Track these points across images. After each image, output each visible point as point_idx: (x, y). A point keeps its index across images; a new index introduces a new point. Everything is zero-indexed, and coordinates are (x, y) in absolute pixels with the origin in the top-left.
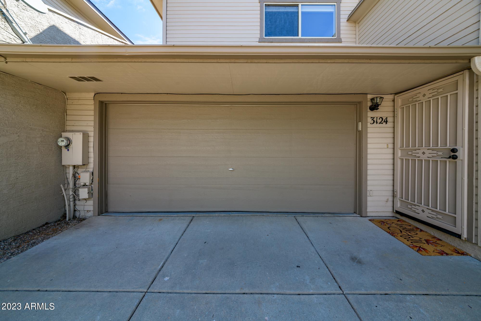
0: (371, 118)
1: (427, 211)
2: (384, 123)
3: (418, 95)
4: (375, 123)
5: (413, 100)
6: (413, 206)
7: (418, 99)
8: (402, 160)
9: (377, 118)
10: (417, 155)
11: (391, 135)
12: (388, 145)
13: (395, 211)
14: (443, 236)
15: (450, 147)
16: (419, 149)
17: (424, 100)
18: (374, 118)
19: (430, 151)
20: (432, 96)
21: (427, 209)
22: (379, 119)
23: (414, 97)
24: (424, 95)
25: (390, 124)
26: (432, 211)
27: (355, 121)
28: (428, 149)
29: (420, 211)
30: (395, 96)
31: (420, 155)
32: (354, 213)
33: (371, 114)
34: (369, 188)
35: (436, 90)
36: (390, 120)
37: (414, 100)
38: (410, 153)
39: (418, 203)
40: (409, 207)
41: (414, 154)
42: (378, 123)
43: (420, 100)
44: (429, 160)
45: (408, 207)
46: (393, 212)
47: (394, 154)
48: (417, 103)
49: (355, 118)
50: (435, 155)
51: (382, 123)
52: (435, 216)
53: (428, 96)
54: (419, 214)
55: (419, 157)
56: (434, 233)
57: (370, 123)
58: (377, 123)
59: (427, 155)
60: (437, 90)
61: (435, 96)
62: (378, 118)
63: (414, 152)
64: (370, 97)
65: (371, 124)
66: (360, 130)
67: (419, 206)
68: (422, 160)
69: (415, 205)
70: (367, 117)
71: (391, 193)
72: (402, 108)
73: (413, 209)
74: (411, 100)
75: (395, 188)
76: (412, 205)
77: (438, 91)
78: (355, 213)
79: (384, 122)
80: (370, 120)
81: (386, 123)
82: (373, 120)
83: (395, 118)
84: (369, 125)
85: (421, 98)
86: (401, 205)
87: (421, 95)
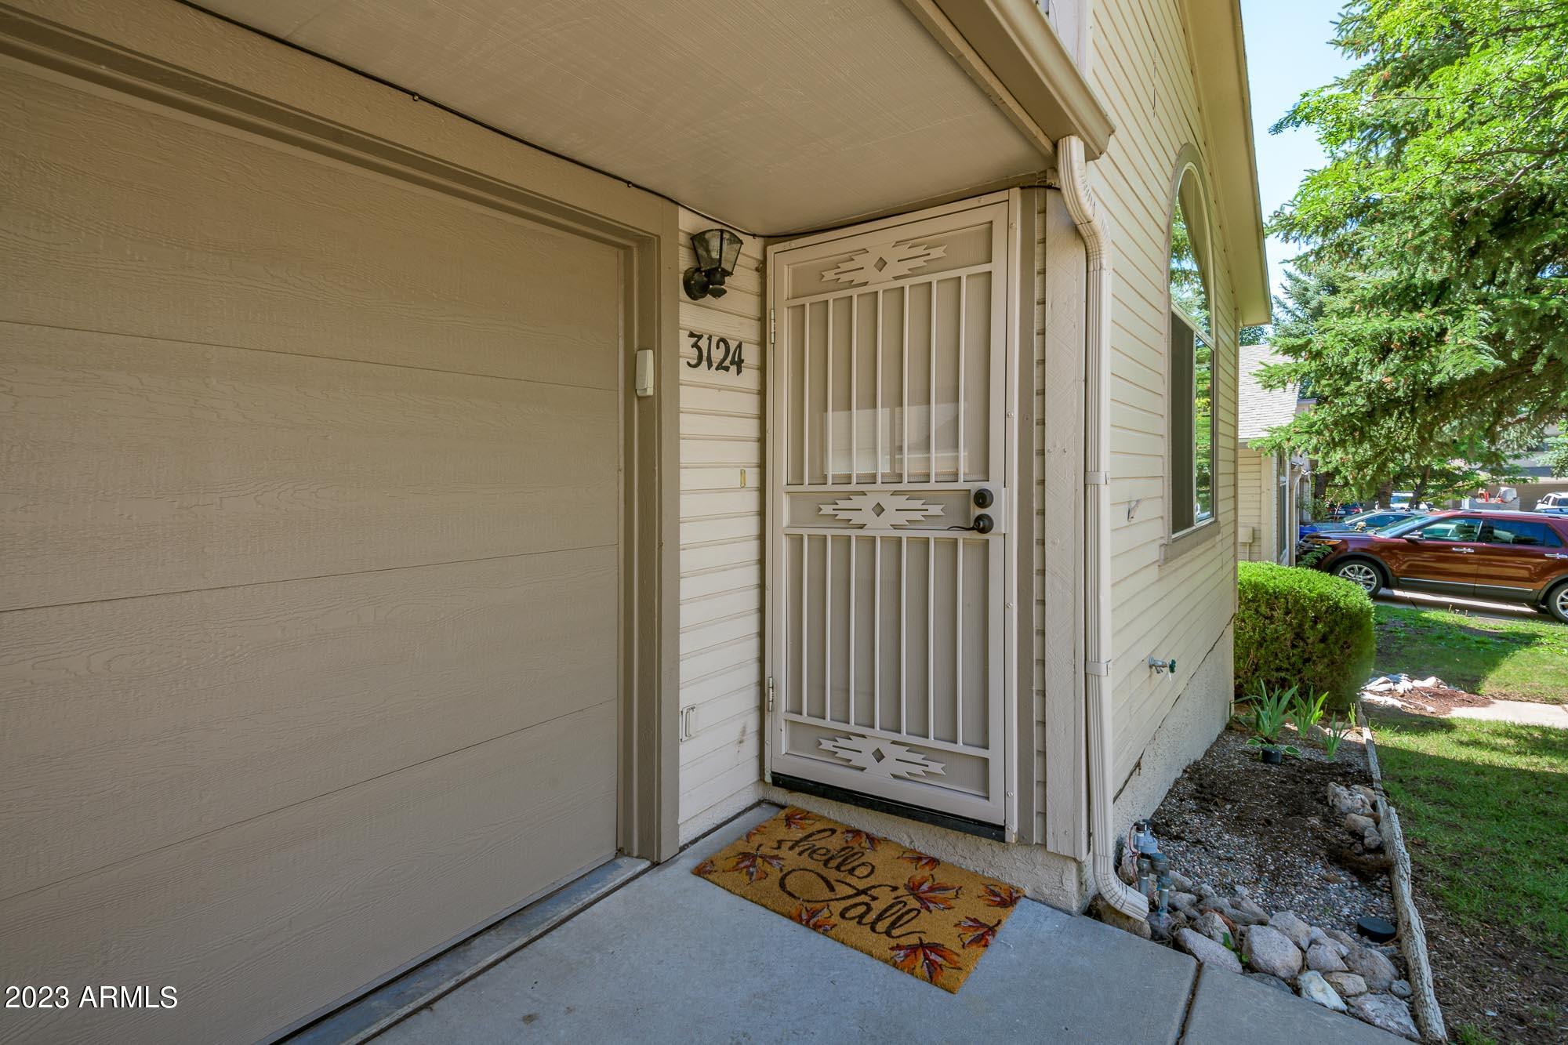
0: (692, 335)
1: (891, 752)
2: (732, 367)
3: (859, 260)
4: (704, 363)
5: (838, 276)
6: (842, 742)
7: (858, 277)
8: (798, 541)
9: (710, 339)
10: (857, 519)
11: (751, 428)
12: (743, 473)
13: (768, 779)
14: (940, 841)
15: (968, 486)
16: (863, 493)
17: (881, 282)
18: (700, 337)
19: (902, 502)
20: (909, 272)
21: (894, 742)
22: (718, 348)
23: (844, 267)
24: (882, 264)
25: (749, 378)
26: (908, 748)
27: (621, 342)
28: (895, 493)
29: (866, 759)
30: (769, 248)
31: (867, 516)
32: (616, 857)
33: (691, 315)
34: (685, 698)
35: (920, 251)
36: (750, 355)
37: (845, 278)
38: (827, 510)
39: (859, 725)
40: (827, 745)
41: (842, 515)
42: (715, 365)
43: (866, 284)
44: (899, 540)
45: (821, 747)
46: (762, 778)
47: (762, 513)
48: (854, 293)
49: (621, 323)
50: (918, 516)
51: (727, 369)
52: (918, 770)
53: (894, 268)
54: (863, 769)
55: (862, 527)
56: (909, 837)
57: (685, 360)
58: (710, 366)
59: (891, 517)
60: (927, 252)
61: (919, 271)
62: (715, 340)
63: (842, 504)
64: (688, 222)
65: (689, 364)
66: (650, 392)
67: (864, 736)
68: (874, 539)
69: (848, 736)
70: (676, 328)
71: (750, 699)
72: (793, 307)
73: (842, 753)
74: (830, 275)
75: (768, 673)
76: (834, 735)
77: (929, 254)
78: (620, 852)
79: (732, 362)
80: (685, 344)
81: (739, 372)
82: (695, 345)
83: (769, 347)
84: (686, 374)
85: (870, 274)
86: (793, 744)
87: (868, 261)
